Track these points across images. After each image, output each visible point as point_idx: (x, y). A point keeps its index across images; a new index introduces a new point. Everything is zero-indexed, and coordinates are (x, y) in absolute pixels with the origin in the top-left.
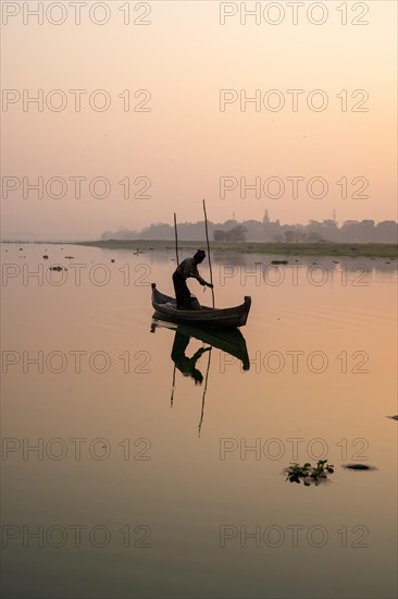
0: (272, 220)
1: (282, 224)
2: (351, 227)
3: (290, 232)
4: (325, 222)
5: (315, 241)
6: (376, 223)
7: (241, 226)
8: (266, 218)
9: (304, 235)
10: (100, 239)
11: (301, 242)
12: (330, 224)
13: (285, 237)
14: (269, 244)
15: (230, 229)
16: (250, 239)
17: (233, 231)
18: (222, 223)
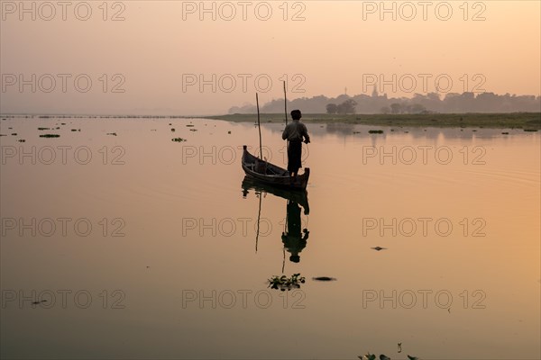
0: (380, 94)
1: (389, 98)
2: (453, 98)
3: (396, 104)
4: (429, 95)
5: (418, 112)
6: (476, 95)
7: (351, 100)
8: (375, 92)
9: (409, 107)
10: (227, 113)
11: (406, 113)
12: (434, 96)
13: (391, 109)
14: (375, 116)
15: (341, 103)
16: (359, 112)
17: (344, 104)
18: (335, 97)
